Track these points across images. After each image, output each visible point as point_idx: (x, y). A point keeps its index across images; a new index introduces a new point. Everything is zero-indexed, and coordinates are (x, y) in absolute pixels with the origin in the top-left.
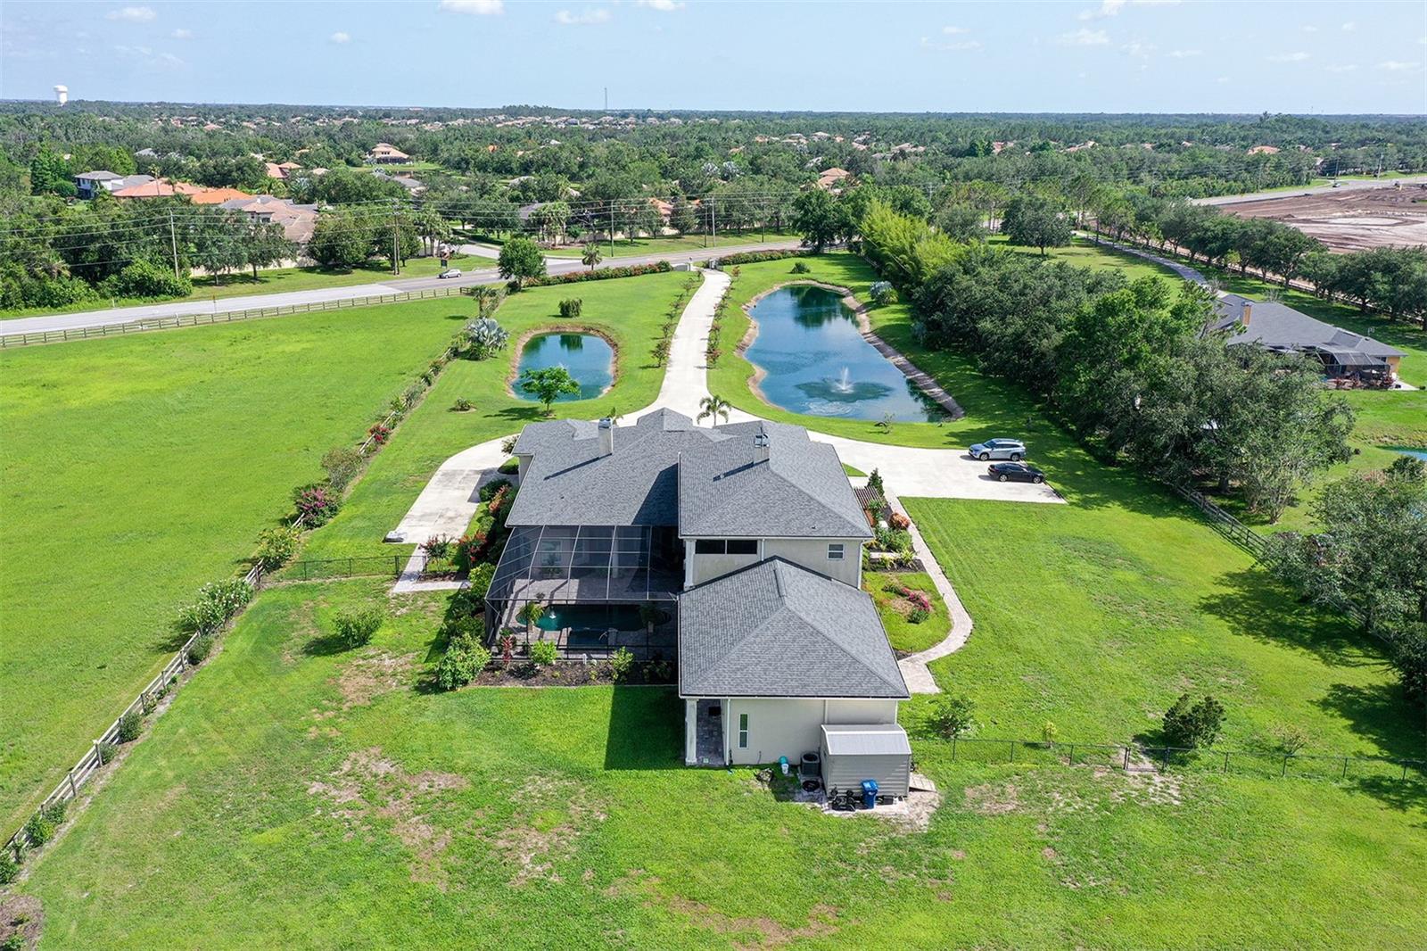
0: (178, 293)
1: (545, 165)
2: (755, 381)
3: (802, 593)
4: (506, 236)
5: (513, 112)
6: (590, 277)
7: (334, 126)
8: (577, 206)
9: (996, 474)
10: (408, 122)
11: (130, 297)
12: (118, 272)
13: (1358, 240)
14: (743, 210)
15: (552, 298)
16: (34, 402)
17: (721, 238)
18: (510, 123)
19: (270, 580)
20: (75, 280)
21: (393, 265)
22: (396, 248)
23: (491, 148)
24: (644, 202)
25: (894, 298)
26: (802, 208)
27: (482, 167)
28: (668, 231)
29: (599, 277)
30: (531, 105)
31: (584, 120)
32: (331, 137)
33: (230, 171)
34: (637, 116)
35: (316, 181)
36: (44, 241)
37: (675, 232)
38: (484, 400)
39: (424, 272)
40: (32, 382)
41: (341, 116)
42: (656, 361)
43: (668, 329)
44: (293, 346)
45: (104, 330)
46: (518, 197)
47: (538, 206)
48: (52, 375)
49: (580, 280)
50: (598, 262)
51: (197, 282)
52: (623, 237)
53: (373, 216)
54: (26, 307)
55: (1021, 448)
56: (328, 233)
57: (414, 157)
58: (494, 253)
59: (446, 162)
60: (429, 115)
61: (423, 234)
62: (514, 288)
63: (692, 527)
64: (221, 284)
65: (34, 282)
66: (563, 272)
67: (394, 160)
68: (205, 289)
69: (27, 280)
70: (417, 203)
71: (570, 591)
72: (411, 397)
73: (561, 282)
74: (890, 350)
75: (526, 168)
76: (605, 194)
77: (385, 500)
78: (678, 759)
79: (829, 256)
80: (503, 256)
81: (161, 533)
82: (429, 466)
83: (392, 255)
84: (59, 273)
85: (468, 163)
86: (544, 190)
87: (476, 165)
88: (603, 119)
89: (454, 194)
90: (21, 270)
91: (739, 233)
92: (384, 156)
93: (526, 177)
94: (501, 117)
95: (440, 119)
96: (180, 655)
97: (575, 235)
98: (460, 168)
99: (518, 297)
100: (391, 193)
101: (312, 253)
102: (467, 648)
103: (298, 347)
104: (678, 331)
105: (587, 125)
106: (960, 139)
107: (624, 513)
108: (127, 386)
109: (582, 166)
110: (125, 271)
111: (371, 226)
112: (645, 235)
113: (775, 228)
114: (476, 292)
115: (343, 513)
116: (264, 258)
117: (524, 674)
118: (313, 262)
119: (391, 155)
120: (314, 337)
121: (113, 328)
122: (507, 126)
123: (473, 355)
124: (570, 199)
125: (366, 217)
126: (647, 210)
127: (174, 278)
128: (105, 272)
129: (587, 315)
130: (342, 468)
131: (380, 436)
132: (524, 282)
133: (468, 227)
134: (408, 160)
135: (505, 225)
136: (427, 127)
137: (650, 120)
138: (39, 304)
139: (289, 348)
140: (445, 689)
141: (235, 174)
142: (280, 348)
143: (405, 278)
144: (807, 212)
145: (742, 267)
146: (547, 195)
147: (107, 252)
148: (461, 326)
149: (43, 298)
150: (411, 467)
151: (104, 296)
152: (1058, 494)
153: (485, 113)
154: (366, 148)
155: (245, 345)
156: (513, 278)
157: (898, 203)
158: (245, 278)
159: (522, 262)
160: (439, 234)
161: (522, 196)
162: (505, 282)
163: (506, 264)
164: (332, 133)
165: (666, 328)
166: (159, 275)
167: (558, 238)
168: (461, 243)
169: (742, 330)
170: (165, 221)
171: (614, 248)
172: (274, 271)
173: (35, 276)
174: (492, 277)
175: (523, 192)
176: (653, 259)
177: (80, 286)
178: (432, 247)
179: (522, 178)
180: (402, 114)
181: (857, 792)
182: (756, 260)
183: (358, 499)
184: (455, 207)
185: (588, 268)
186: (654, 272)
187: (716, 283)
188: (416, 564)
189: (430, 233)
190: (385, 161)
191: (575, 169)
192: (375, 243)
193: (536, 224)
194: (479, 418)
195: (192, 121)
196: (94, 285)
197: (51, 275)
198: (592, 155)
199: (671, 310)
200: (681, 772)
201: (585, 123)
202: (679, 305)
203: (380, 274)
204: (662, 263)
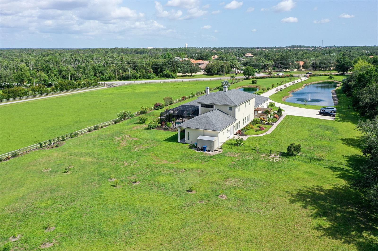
0: (174, 78)
11: (164, 78)
12: (162, 72)
17: (317, 71)
20: (154, 74)
22: (224, 70)
28: (302, 69)
29: (271, 77)
37: (304, 70)
39: (229, 76)
42: (263, 91)
45: (153, 82)
49: (266, 78)
50: (272, 74)
51: (179, 76)
52: (289, 71)
54: (144, 79)
62: (247, 79)
63: (201, 101)
64: (185, 77)
66: (262, 76)
69: (145, 73)
73: (261, 78)
74: (335, 94)
84: (151, 72)
90: (144, 71)
92: (247, 56)
101: (205, 71)
104: (278, 87)
110: (164, 72)
112: (295, 70)
114: (232, 77)
116: (193, 71)
117: (165, 129)
119: (249, 55)
125: (219, 63)
127: (173, 74)
131: (184, 99)
132: (250, 77)
138: (146, 78)
147: (161, 68)
149: (147, 77)
151: (159, 78)
152: (335, 119)
154: (244, 54)
156: (247, 76)
158: (189, 76)
162: (245, 77)
163: (245, 72)
166: (170, 74)
167: (269, 70)
169: (297, 88)
172: (196, 75)
177: (155, 75)
186: (288, 77)
189: (235, 67)
192: (220, 69)
193: (264, 66)
196: (157, 75)
197: (149, 73)
202: (283, 82)
203: (220, 76)
204: (291, 75)
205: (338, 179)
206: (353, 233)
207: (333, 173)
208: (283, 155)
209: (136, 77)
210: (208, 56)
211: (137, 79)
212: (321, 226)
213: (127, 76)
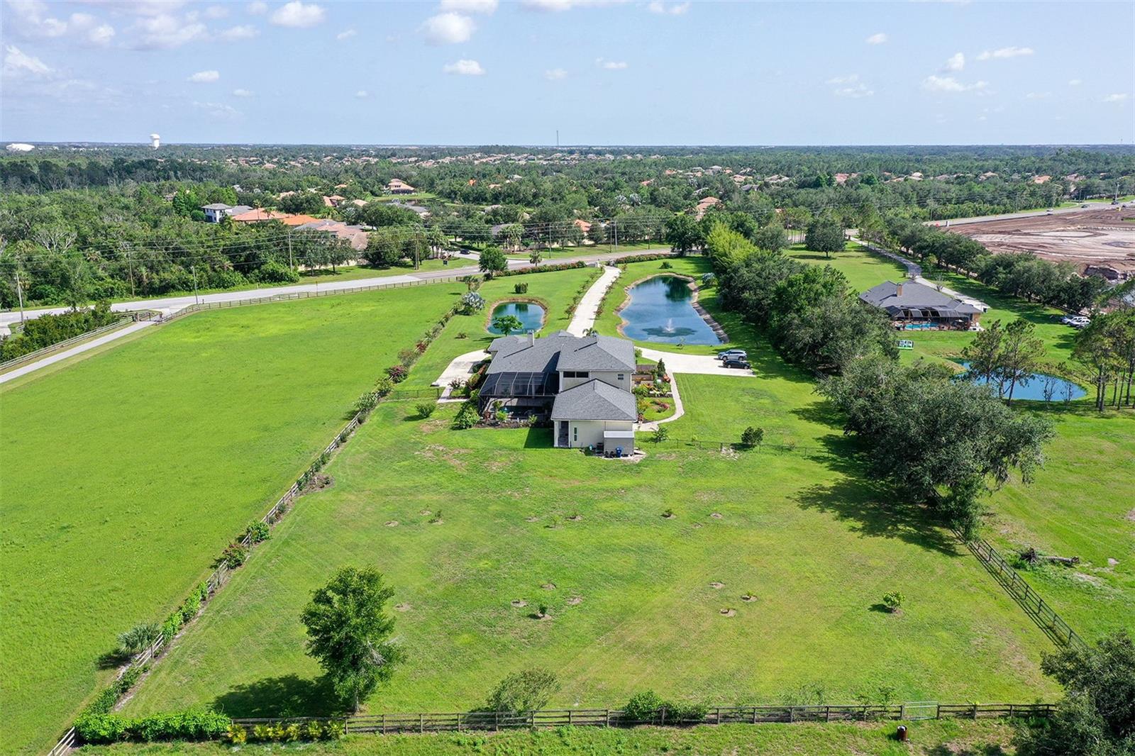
0: (292, 281)
1: (509, 196)
2: (621, 327)
3: (602, 390)
4: (483, 246)
5: (487, 151)
6: (534, 271)
7: (358, 164)
8: (528, 226)
9: (726, 365)
10: (410, 160)
12: (258, 268)
13: (1046, 247)
14: (636, 228)
15: (510, 283)
16: (242, 335)
17: (622, 247)
18: (484, 160)
19: (383, 400)
20: (236, 273)
21: (415, 264)
22: (416, 253)
23: (471, 182)
24: (571, 224)
25: (716, 283)
26: (671, 228)
27: (466, 198)
28: (587, 242)
29: (540, 271)
30: (500, 144)
31: (540, 156)
32: (357, 174)
33: (302, 203)
34: (581, 153)
35: (360, 210)
36: (218, 250)
37: (592, 242)
38: (472, 334)
39: (433, 268)
40: (235, 325)
41: (360, 156)
42: (566, 316)
43: (576, 300)
44: (367, 309)
45: (260, 300)
46: (491, 219)
47: (504, 226)
48: (245, 322)
49: (529, 273)
50: (539, 262)
51: (302, 274)
52: (558, 246)
53: (404, 233)
55: (744, 354)
56: (376, 244)
57: (418, 190)
58: (475, 256)
59: (441, 193)
60: (424, 154)
61: (432, 244)
62: (488, 277)
63: (562, 366)
64: (315, 275)
65: (213, 273)
66: (518, 268)
67: (404, 192)
68: (306, 278)
69: (210, 273)
70: (427, 224)
71: (514, 402)
72: (435, 331)
73: (516, 274)
74: (704, 311)
75: (496, 198)
76: (546, 218)
77: (429, 373)
78: (552, 445)
79: (689, 258)
80: (482, 257)
81: (328, 384)
82: (448, 360)
83: (414, 257)
84: (228, 268)
85: (456, 194)
86: (508, 215)
87: (461, 196)
88: (554, 156)
89: (450, 218)
90: (207, 267)
91: (633, 243)
92: (397, 188)
93: (496, 206)
94: (478, 155)
95: (432, 157)
96: (355, 420)
97: (527, 245)
98: (450, 198)
99: (491, 282)
100: (410, 218)
101: (366, 257)
102: (471, 413)
103: (369, 309)
104: (583, 301)
105: (542, 161)
106: (818, 172)
107: (539, 368)
108: (286, 327)
109: (535, 196)
110: (263, 267)
111: (401, 240)
112: (572, 245)
113: (658, 240)
114: (467, 279)
115: (410, 377)
116: (338, 260)
117: (494, 425)
118: (365, 262)
119: (401, 188)
120: (375, 304)
121: (265, 299)
122: (482, 163)
123: (466, 313)
124: (524, 222)
125: (398, 234)
126: (573, 229)
127: (290, 271)
128: (250, 269)
129: (531, 292)
130: (408, 358)
131: (422, 347)
132: (494, 274)
133: (459, 240)
134: (414, 191)
135: (482, 239)
136: (424, 164)
137: (590, 156)
138: (217, 287)
139: (364, 309)
140: (462, 428)
141: (305, 205)
142: (359, 309)
143: (422, 271)
144: (674, 229)
145: (629, 265)
146: (510, 218)
147: (254, 256)
148: (459, 298)
149: (219, 283)
150: (438, 361)
151: (251, 282)
152: (754, 373)
153: (465, 151)
154: (383, 182)
155: (339, 308)
156: (488, 271)
157: (735, 224)
158: (327, 272)
159: (493, 262)
160: (442, 244)
161: (493, 219)
162: (483, 274)
163: (484, 263)
164: (358, 170)
165: (575, 299)
166: (282, 269)
167: (516, 247)
168: (455, 250)
169: (621, 301)
170: (284, 238)
171: (552, 253)
172: (343, 268)
173: (214, 270)
174: (475, 271)
175: (494, 216)
176: (574, 260)
177: (238, 276)
178: (437, 253)
179: (493, 206)
180: (405, 153)
181: (615, 452)
182: (640, 260)
183: (416, 372)
184: (450, 227)
185: (534, 265)
186: (575, 268)
187: (611, 274)
188: (446, 393)
189: (436, 244)
190: (397, 192)
191: (530, 198)
192: (404, 250)
193: (503, 238)
194: (471, 341)
195: (254, 161)
196: (246, 276)
197: (223, 270)
198: (542, 188)
199: (580, 289)
200: (551, 449)
201: (541, 159)
202: (585, 287)
203: (407, 270)
204: (579, 262)
205: (832, 472)
206: (889, 528)
207: (819, 465)
208: (737, 447)
209: (187, 286)
210: (314, 200)
211: (190, 291)
212: (854, 528)
213: (164, 283)
